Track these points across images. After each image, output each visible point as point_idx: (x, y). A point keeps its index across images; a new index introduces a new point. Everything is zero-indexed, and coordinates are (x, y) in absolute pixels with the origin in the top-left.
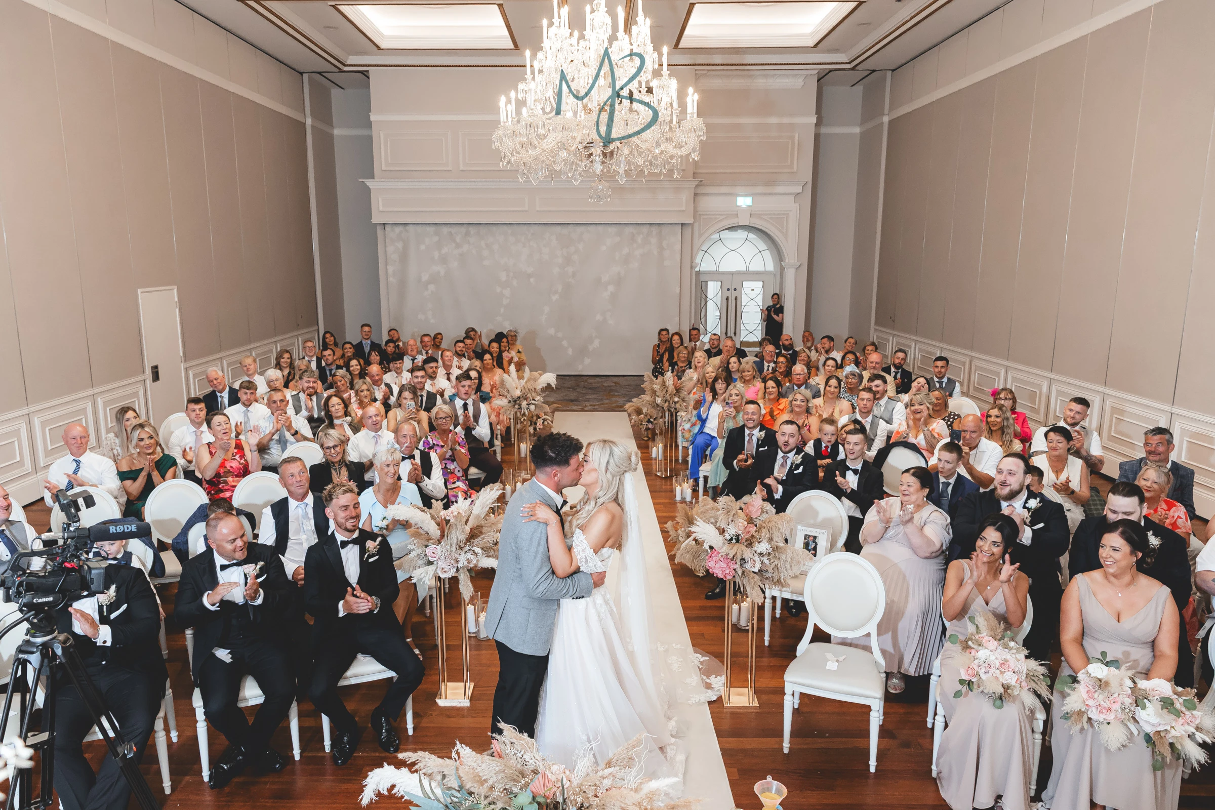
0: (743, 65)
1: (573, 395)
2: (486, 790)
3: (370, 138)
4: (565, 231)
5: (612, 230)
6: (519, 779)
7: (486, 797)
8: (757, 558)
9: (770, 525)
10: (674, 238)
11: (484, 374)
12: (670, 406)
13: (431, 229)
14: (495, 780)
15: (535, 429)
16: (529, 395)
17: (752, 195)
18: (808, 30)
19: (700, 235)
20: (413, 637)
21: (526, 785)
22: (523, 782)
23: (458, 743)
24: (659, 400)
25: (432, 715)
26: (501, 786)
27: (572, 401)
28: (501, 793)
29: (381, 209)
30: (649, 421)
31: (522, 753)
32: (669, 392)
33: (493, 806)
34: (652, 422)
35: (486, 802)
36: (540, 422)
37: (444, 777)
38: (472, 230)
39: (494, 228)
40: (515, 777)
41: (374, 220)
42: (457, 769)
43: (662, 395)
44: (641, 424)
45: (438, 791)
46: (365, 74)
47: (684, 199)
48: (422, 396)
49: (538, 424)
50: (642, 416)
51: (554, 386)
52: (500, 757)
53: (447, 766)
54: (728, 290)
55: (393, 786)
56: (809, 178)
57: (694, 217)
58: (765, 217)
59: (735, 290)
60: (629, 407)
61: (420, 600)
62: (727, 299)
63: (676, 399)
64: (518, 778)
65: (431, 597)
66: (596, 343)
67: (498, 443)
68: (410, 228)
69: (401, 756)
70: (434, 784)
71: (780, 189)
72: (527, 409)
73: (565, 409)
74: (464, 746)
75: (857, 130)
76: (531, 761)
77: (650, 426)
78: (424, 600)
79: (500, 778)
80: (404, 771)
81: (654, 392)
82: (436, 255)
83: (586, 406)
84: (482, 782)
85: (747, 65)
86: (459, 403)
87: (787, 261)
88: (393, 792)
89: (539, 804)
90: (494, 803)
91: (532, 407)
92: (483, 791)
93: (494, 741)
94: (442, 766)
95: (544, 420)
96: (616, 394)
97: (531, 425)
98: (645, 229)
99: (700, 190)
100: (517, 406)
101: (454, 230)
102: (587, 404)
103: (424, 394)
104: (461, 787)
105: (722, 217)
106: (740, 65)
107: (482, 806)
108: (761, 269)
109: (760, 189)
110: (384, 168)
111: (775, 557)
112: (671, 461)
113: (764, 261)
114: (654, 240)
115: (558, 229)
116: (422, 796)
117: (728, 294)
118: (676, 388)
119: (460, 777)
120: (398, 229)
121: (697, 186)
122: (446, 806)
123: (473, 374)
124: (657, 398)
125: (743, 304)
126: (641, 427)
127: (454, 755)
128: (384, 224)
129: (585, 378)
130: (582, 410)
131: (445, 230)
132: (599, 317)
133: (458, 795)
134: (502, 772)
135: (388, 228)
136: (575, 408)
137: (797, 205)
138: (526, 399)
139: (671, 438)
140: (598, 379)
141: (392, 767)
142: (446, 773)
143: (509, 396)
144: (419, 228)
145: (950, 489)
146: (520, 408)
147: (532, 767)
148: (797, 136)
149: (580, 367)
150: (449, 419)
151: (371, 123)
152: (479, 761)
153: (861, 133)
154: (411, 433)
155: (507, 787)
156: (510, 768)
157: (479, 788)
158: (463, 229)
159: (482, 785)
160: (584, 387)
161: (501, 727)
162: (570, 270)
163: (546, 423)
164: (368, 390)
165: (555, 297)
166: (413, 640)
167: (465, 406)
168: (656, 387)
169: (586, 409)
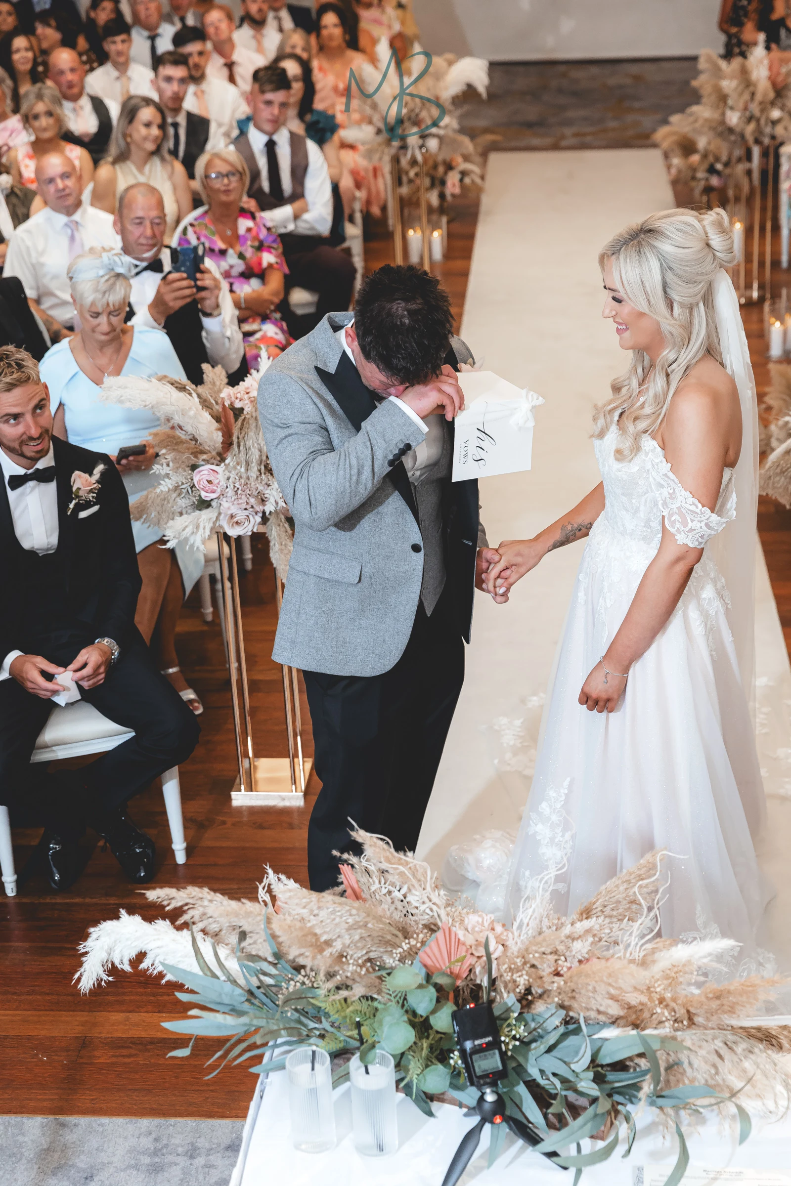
1: (531, 112)
2: (329, 961)
6: (397, 941)
7: (330, 976)
11: (315, 64)
12: (759, 131)
14: (348, 942)
15: (442, 196)
16: (424, 114)
20: (180, 665)
21: (412, 953)
22: (406, 947)
23: (270, 871)
24: (734, 118)
25: (224, 823)
26: (359, 954)
27: (530, 125)
28: (361, 967)
30: (712, 170)
31: (403, 891)
32: (759, 97)
33: (344, 993)
34: (718, 173)
35: (331, 985)
36: (453, 179)
37: (243, 935)
40: (389, 937)
42: (268, 921)
43: (741, 105)
44: (694, 178)
45: (233, 965)
48: (175, 125)
49: (449, 183)
50: (695, 158)
51: (481, 89)
52: (357, 897)
53: (248, 914)
55: (141, 956)
60: (665, 137)
61: (189, 586)
63: (776, 114)
64: (394, 940)
65: (213, 578)
67: (353, 231)
69: (153, 895)
70: (223, 952)
72: (421, 147)
73: (513, 144)
74: (283, 877)
76: (423, 907)
77: (715, 181)
78: (197, 586)
79: (357, 937)
80: (163, 925)
81: (722, 99)
83: (563, 137)
84: (321, 946)
86: (257, 140)
88: (143, 966)
89: (439, 988)
90: (347, 987)
91: (433, 144)
92: (323, 962)
93: (344, 868)
94: (237, 915)
95: (464, 174)
96: (637, 105)
97: (433, 185)
100: (396, 144)
102: (568, 131)
103: (182, 119)
104: (278, 955)
107: (322, 992)
112: (762, 264)
116: (201, 973)
118: (774, 85)
119: (274, 937)
122: (250, 992)
123: (292, 68)
124: (729, 113)
126: (693, 184)
127: (262, 894)
129: (562, 68)
130: (556, 147)
133: (273, 971)
134: (360, 927)
136: (536, 141)
138: (417, 122)
139: (763, 209)
140: (594, 70)
141: (137, 919)
142: (246, 928)
143: (376, 118)
146: (404, 147)
147: (425, 919)
150: (234, 179)
152: (314, 905)
154: (154, 213)
155: (372, 955)
156: (379, 919)
157: (314, 958)
159: (321, 951)
160: (560, 91)
161: (360, 840)
163: (467, 180)
164: (50, 114)
166: (181, 671)
167: (271, 146)
168: (728, 85)
169: (564, 143)
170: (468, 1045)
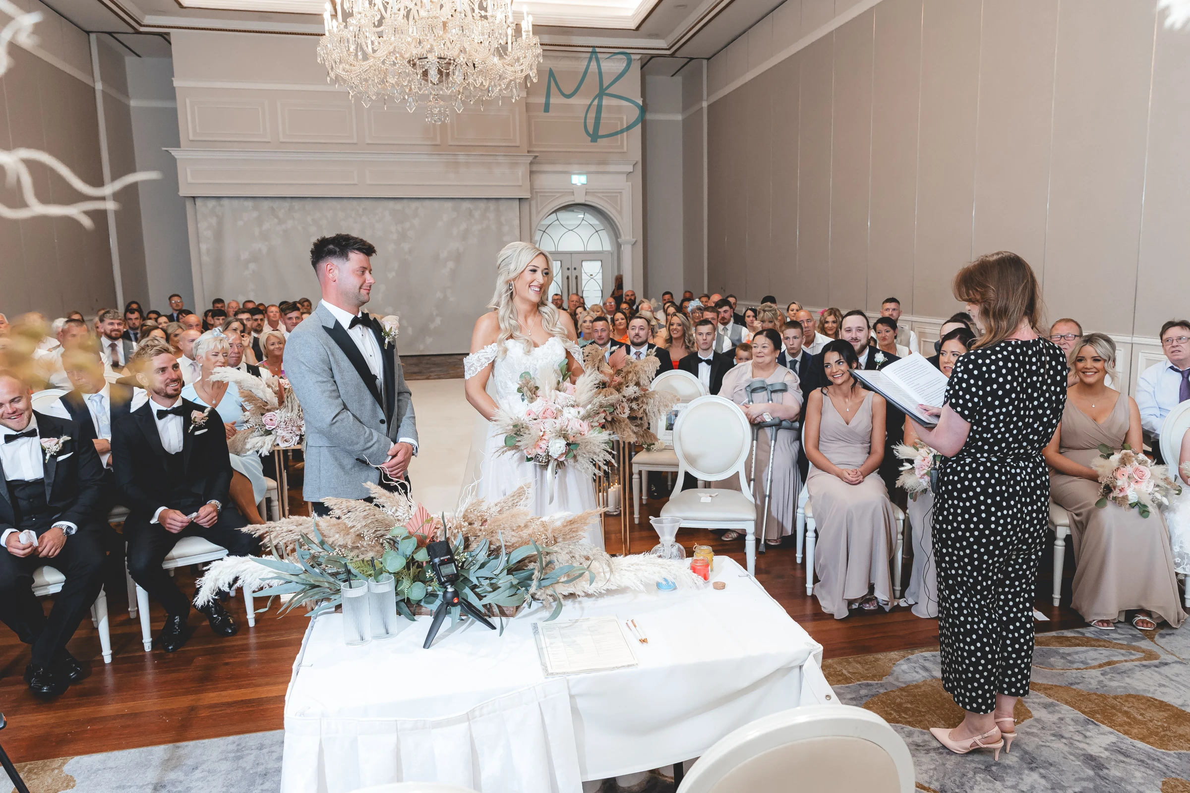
0: (570, 46)
1: (416, 369)
2: (353, 539)
3: (174, 112)
4: (398, 206)
5: (449, 205)
7: (353, 549)
8: (626, 405)
9: (636, 369)
10: (512, 213)
13: (249, 204)
14: (364, 524)
17: (587, 173)
18: (630, 13)
19: (538, 213)
26: (371, 533)
27: (415, 373)
28: (371, 541)
29: (190, 180)
33: (362, 557)
38: (296, 204)
39: (321, 202)
41: (183, 192)
46: (165, 37)
47: (520, 174)
54: (568, 269)
56: (639, 158)
57: (531, 193)
58: (600, 195)
59: (575, 269)
62: (568, 278)
66: (438, 321)
68: (225, 202)
71: (612, 168)
75: (679, 117)
79: (369, 522)
82: (257, 231)
84: (348, 530)
85: (574, 46)
87: (623, 237)
89: (417, 542)
92: (350, 540)
98: (482, 205)
99: (535, 168)
101: (276, 204)
102: (432, 374)
104: (323, 543)
105: (558, 195)
106: (567, 46)
107: (349, 559)
108: (598, 248)
109: (593, 168)
110: (191, 138)
111: (643, 402)
113: (601, 242)
114: (492, 216)
115: (391, 204)
117: (568, 273)
120: (211, 204)
121: (531, 163)
125: (584, 283)
128: (194, 198)
129: (428, 357)
130: (428, 378)
131: (266, 204)
132: (439, 295)
134: (371, 517)
135: (199, 202)
137: (630, 184)
140: (442, 357)
144: (235, 203)
145: (797, 366)
148: (625, 118)
149: (422, 347)
151: (174, 88)
153: (683, 120)
155: (378, 534)
157: (344, 539)
158: (286, 204)
159: (348, 534)
160: (427, 364)
162: (406, 246)
165: (391, 275)
169: (432, 378)
170: (437, 560)
